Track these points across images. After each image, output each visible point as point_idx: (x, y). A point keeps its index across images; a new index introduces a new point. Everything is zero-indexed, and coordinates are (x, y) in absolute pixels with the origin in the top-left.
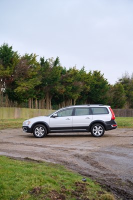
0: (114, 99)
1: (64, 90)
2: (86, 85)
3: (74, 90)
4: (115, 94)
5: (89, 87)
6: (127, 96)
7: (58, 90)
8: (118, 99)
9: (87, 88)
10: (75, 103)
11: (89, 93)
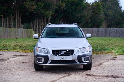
0: (92, 17)
1: (35, 7)
2: (60, 2)
3: (47, 7)
4: (93, 12)
5: (64, 4)
6: (105, 14)
7: (27, 6)
8: (95, 18)
9: (62, 5)
10: (49, 22)
11: (65, 11)
